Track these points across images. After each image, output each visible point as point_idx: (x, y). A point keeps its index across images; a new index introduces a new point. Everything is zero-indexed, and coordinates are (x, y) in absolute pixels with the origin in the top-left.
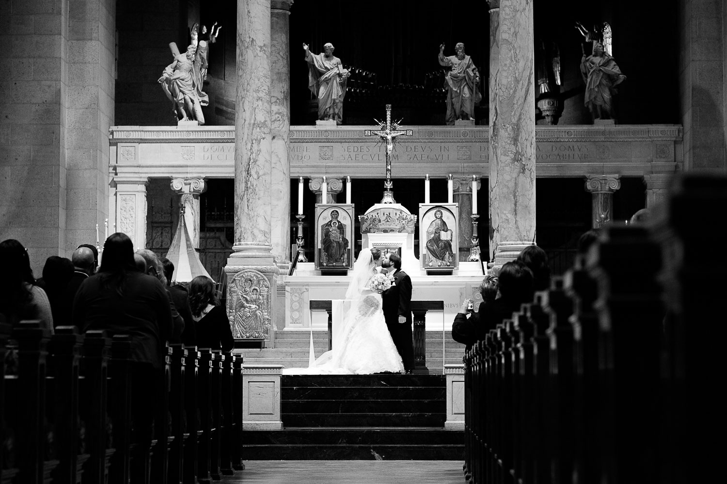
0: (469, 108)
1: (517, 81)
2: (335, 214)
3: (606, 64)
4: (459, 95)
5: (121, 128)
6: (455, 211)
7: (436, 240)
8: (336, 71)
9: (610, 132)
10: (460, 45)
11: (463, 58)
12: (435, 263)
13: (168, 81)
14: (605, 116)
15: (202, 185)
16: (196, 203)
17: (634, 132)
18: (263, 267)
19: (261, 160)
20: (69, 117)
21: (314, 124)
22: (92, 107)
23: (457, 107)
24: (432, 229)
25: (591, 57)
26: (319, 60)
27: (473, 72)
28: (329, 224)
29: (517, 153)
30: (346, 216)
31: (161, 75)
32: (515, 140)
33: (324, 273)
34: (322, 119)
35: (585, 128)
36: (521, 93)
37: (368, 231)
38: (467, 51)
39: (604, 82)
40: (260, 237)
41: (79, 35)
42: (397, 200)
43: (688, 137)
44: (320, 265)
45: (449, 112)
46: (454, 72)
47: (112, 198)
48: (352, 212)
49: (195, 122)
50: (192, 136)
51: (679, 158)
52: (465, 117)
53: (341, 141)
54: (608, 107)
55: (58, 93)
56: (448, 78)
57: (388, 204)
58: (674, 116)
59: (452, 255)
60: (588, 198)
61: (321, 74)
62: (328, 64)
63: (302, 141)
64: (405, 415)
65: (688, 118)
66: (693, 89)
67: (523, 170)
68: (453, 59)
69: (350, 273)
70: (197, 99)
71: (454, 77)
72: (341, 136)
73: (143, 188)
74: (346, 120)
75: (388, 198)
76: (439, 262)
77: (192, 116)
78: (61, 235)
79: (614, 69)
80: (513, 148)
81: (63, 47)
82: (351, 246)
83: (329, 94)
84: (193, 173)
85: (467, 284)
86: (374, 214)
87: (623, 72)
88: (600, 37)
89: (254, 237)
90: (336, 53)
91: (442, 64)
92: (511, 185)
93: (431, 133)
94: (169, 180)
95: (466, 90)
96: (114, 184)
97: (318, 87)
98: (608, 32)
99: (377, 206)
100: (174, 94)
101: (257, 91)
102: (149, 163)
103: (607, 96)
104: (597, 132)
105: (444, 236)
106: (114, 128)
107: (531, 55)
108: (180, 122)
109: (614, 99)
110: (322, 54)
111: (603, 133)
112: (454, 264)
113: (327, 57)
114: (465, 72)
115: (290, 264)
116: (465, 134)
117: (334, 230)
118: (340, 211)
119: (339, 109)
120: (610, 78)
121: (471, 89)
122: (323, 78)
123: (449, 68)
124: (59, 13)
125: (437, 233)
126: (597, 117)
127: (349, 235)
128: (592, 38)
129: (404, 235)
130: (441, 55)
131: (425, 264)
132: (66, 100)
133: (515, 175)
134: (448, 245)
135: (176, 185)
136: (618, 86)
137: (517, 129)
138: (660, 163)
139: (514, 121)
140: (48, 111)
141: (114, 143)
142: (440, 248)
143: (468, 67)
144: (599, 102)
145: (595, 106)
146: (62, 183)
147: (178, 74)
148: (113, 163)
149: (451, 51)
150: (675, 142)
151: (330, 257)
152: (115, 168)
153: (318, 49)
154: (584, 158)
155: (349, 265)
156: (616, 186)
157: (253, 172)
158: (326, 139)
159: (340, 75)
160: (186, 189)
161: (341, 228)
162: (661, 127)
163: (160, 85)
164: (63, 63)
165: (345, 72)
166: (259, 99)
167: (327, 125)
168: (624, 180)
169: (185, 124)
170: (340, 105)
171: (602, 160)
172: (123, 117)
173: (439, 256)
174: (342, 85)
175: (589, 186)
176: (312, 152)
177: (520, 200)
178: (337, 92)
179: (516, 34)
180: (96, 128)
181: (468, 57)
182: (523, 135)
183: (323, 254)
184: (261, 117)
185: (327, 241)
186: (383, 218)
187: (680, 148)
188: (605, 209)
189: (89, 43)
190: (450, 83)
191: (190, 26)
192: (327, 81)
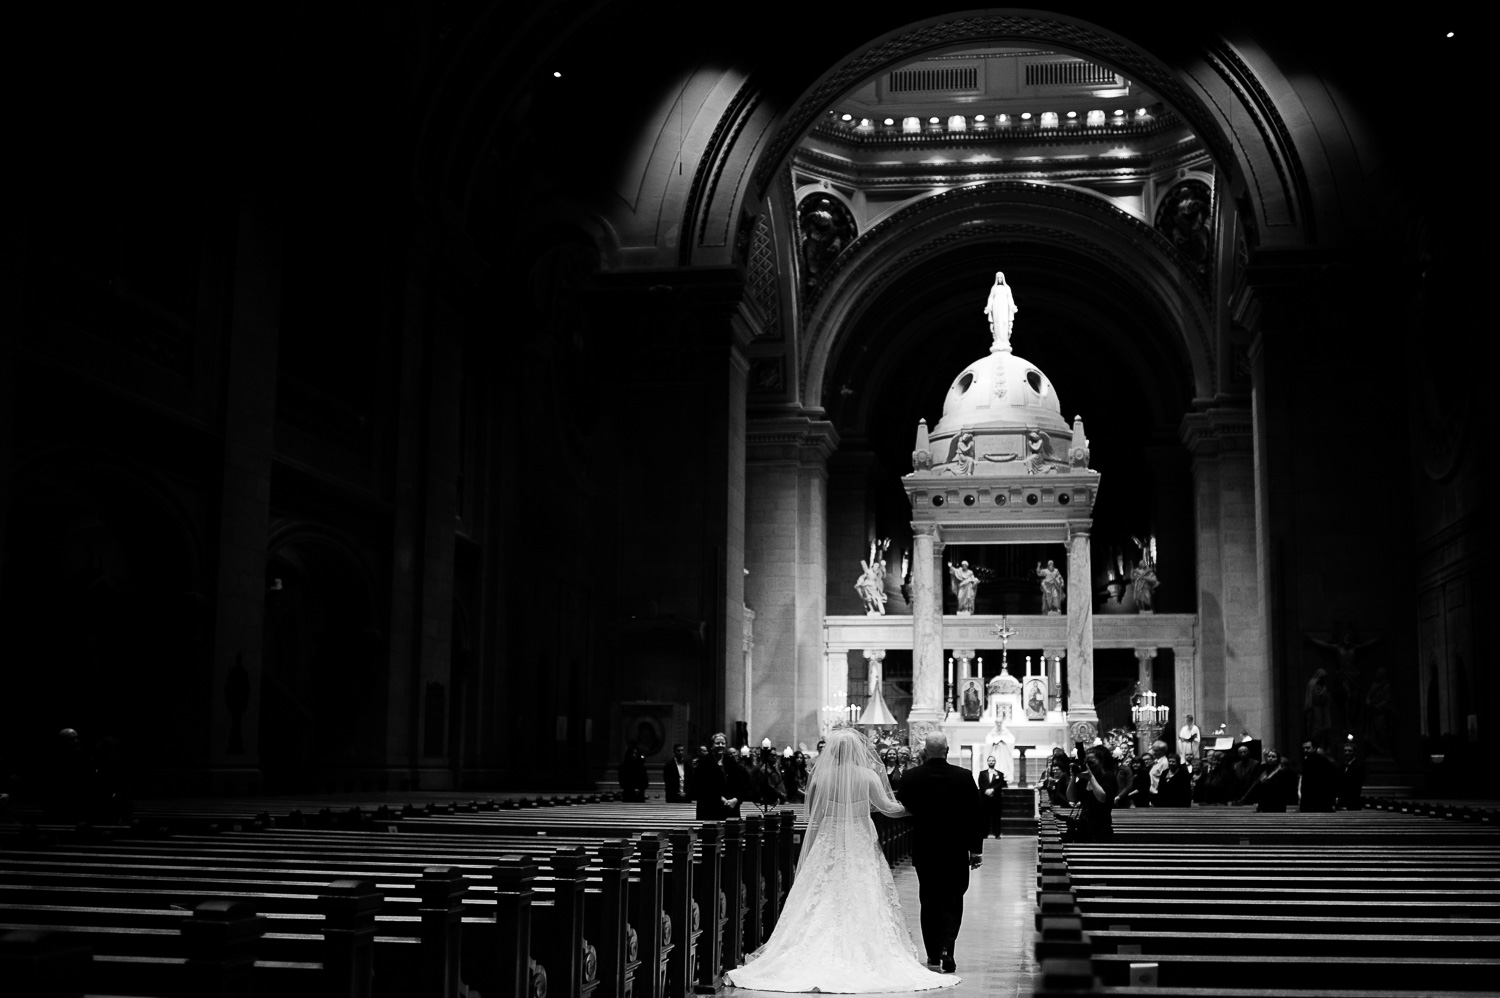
0: (1057, 603)
1: (1081, 609)
2: (972, 684)
3: (1147, 574)
4: (1050, 595)
5: (831, 617)
6: (1046, 682)
7: (1034, 700)
8: (969, 580)
9: (1150, 619)
10: (1050, 562)
11: (1052, 571)
12: (1034, 714)
13: (861, 587)
14: (1147, 608)
15: (883, 655)
16: (880, 666)
17: (1166, 619)
18: (931, 720)
19: (929, 656)
20: (800, 613)
21: (955, 614)
22: (814, 606)
23: (1049, 602)
24: (1032, 693)
25: (1137, 569)
26: (958, 572)
27: (1059, 580)
28: (968, 690)
29: (1081, 652)
30: (979, 685)
31: (856, 582)
32: (1080, 644)
33: (966, 720)
34: (961, 610)
35: (1134, 616)
36: (1083, 616)
37: (992, 693)
38: (1056, 566)
39: (1146, 586)
40: (929, 701)
41: (806, 560)
42: (1010, 673)
43: (1200, 623)
44: (963, 715)
45: (1044, 606)
46: (1048, 580)
47: (825, 663)
48: (982, 683)
49: (878, 613)
50: (877, 623)
51: (1196, 636)
52: (1054, 609)
53: (974, 625)
54: (1149, 602)
55: (793, 599)
56: (1043, 584)
57: (1005, 677)
58: (1191, 608)
59: (1044, 709)
60: (1136, 662)
61: (960, 582)
62: (964, 575)
63: (948, 625)
64: (1014, 811)
65: (1200, 610)
66: (1203, 593)
67: (1085, 661)
68: (1046, 571)
69: (981, 720)
70: (880, 599)
71: (1047, 583)
72: (973, 622)
73: (845, 656)
74: (977, 611)
75: (1004, 673)
76: (1036, 714)
77: (876, 609)
78: (796, 688)
79: (1152, 577)
80: (1079, 649)
81: (796, 569)
82: (982, 703)
83: (965, 595)
84: (877, 647)
85: (1053, 728)
86: (996, 684)
87: (1158, 578)
88: (1148, 545)
89: (925, 702)
90: (969, 568)
91: (1039, 575)
92: (1078, 670)
93: (1032, 620)
94: (861, 651)
95: (1055, 591)
96: (827, 654)
97: (958, 589)
98: (1153, 542)
99: (997, 678)
100: (865, 595)
101: (926, 615)
102: (849, 640)
103: (1148, 595)
104: (1142, 619)
105: (1039, 697)
106: (826, 617)
107: (1090, 593)
108: (869, 614)
109: (1154, 597)
110: (961, 569)
111: (1146, 619)
112: (1045, 714)
113: (964, 570)
114: (1054, 580)
115: (945, 714)
116: (1055, 621)
117: (971, 693)
118: (975, 682)
119: (972, 605)
120: (1150, 583)
121: (1058, 591)
122: (961, 584)
123: (1044, 577)
124: (794, 548)
125: (1035, 695)
126: (1142, 608)
127: (981, 697)
128: (1143, 546)
129: (1014, 696)
130: (1038, 569)
131: (1027, 714)
132: (798, 603)
133: (1080, 665)
134: (1041, 703)
135: (866, 655)
136: (1156, 589)
137: (1081, 637)
138: (1183, 639)
139: (1080, 632)
140: (787, 610)
141: (826, 627)
142: (1037, 705)
143: (1056, 576)
144: (1143, 599)
145: (1140, 602)
146: (796, 656)
147: (867, 582)
148: (826, 640)
149: (1045, 566)
150: (1193, 626)
151: (970, 711)
152: (827, 644)
153: (958, 565)
154: (1133, 636)
155: (981, 715)
156: (1154, 655)
157: (924, 663)
158: (964, 624)
159: (972, 582)
160: (873, 657)
161: (976, 692)
162: (1184, 616)
163: (856, 590)
164: (796, 579)
165: (976, 580)
166: (927, 619)
167: (964, 615)
168: (1159, 651)
169: (871, 614)
170: (973, 602)
171: (1145, 637)
172: (831, 610)
173: (1036, 709)
174: (974, 588)
175: (1136, 654)
176: (954, 632)
177: (1083, 679)
178: (971, 594)
179: (1080, 581)
180: (817, 619)
181: (1056, 570)
182: (1085, 641)
183: (965, 708)
184: (928, 630)
185: (967, 700)
186: (1001, 686)
187: (1196, 629)
188: (1147, 669)
189: (812, 565)
190: (1045, 587)
191: (870, 539)
192: (964, 586)
